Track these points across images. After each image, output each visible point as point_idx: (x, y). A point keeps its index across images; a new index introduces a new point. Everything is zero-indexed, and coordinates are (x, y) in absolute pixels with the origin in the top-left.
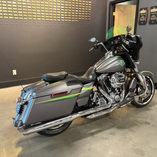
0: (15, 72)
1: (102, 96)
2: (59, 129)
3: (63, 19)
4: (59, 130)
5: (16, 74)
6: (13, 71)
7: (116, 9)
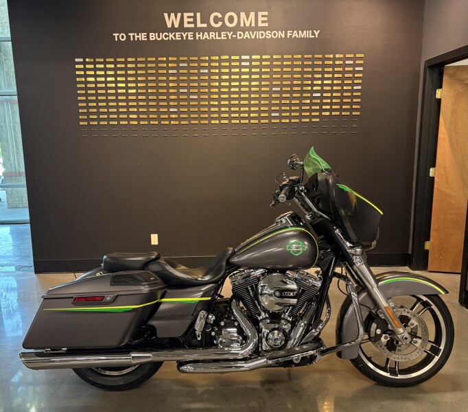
0: (154, 239)
1: (236, 324)
2: (120, 378)
3: (275, 118)
4: (119, 381)
5: (157, 243)
6: (152, 235)
7: (445, 78)
